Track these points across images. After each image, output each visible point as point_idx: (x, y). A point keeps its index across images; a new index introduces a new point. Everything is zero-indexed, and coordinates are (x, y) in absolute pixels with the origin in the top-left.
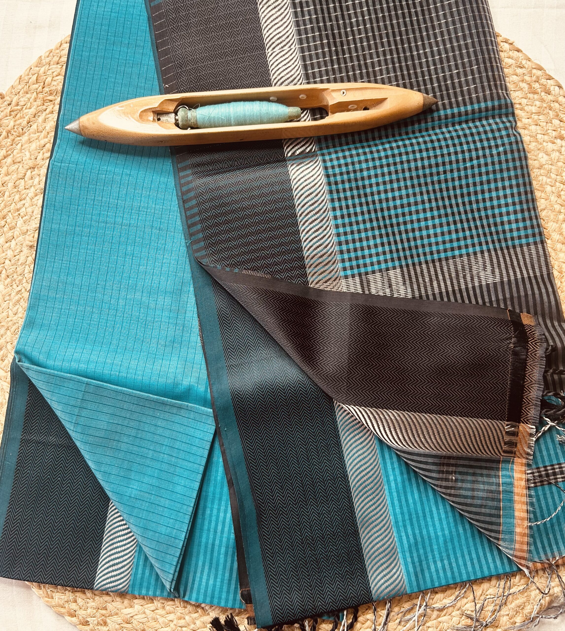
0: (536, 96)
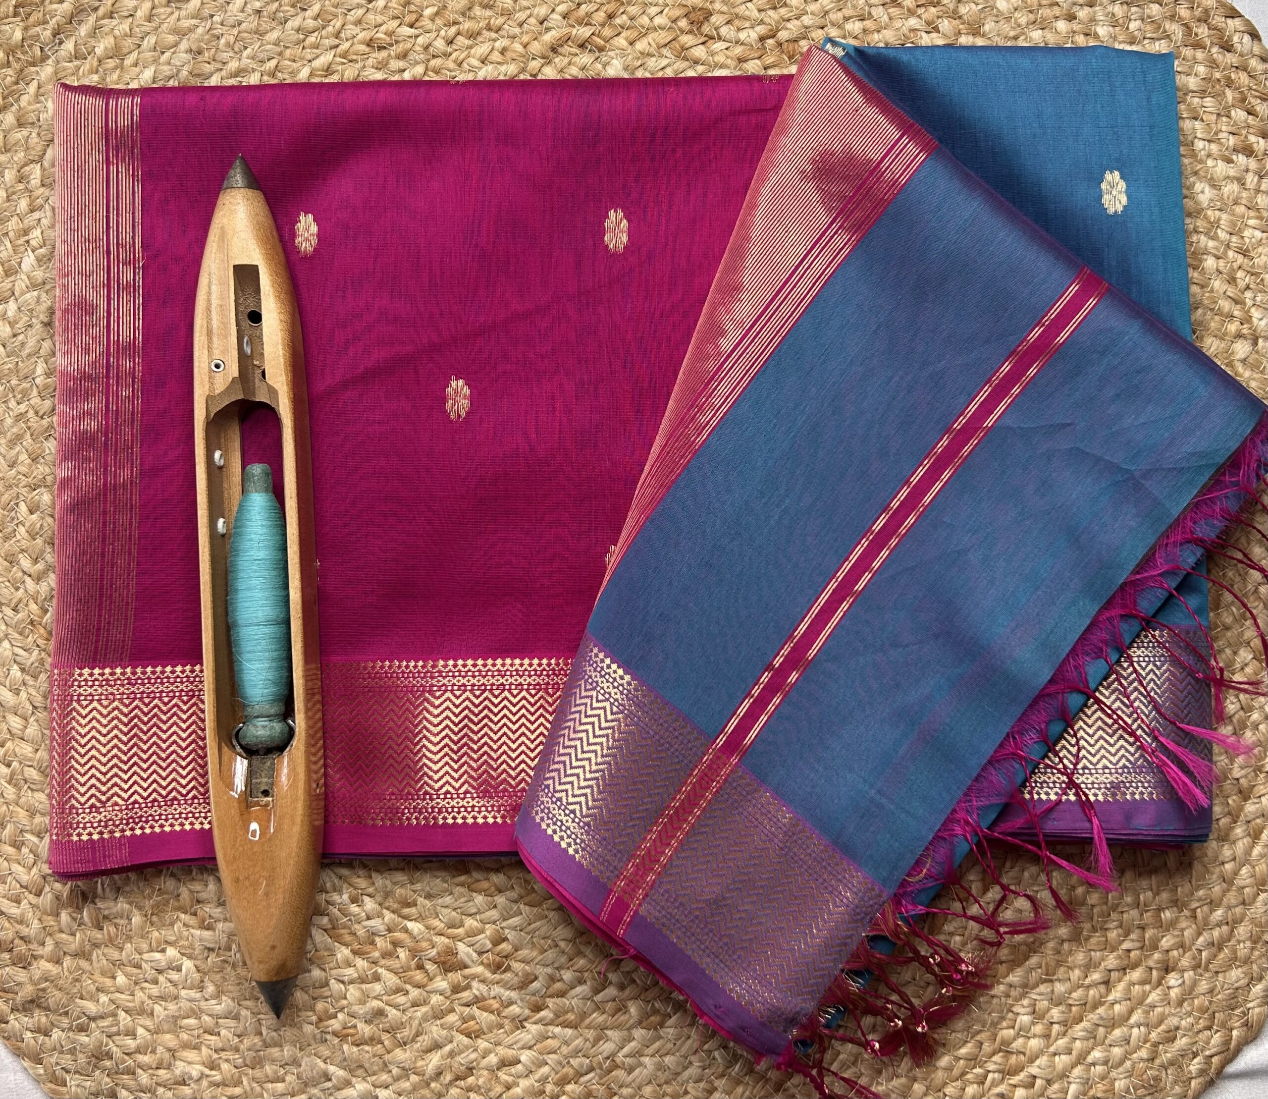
0: (1200, 55)
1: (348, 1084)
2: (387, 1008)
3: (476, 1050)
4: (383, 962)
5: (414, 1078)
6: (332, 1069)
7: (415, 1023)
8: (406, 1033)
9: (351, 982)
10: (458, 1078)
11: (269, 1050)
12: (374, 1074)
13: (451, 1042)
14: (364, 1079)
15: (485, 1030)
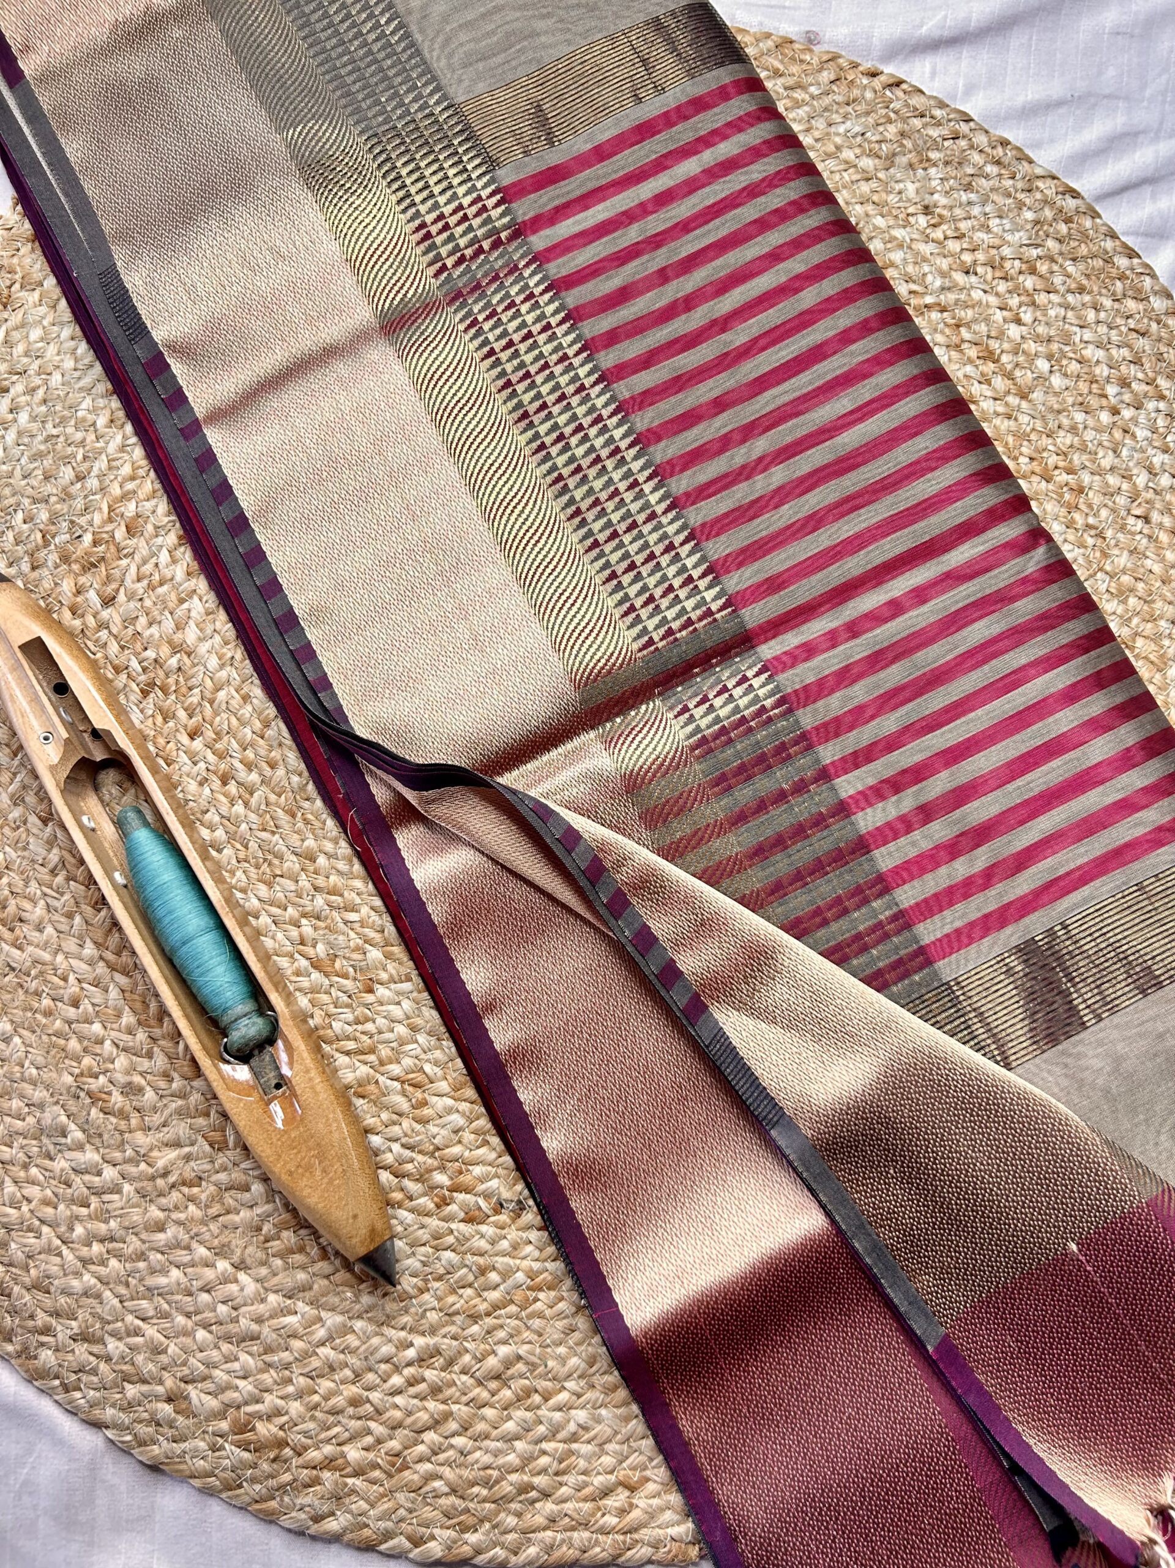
1: (80, 1147)
2: (148, 1088)
3: (212, 1162)
4: (162, 1043)
5: (143, 1166)
6: (72, 1126)
7: (166, 1112)
8: (157, 1119)
9: (125, 1050)
10: (184, 1184)
11: (25, 1085)
12: (108, 1147)
13: (192, 1145)
14: (97, 1149)
15: (231, 1144)
